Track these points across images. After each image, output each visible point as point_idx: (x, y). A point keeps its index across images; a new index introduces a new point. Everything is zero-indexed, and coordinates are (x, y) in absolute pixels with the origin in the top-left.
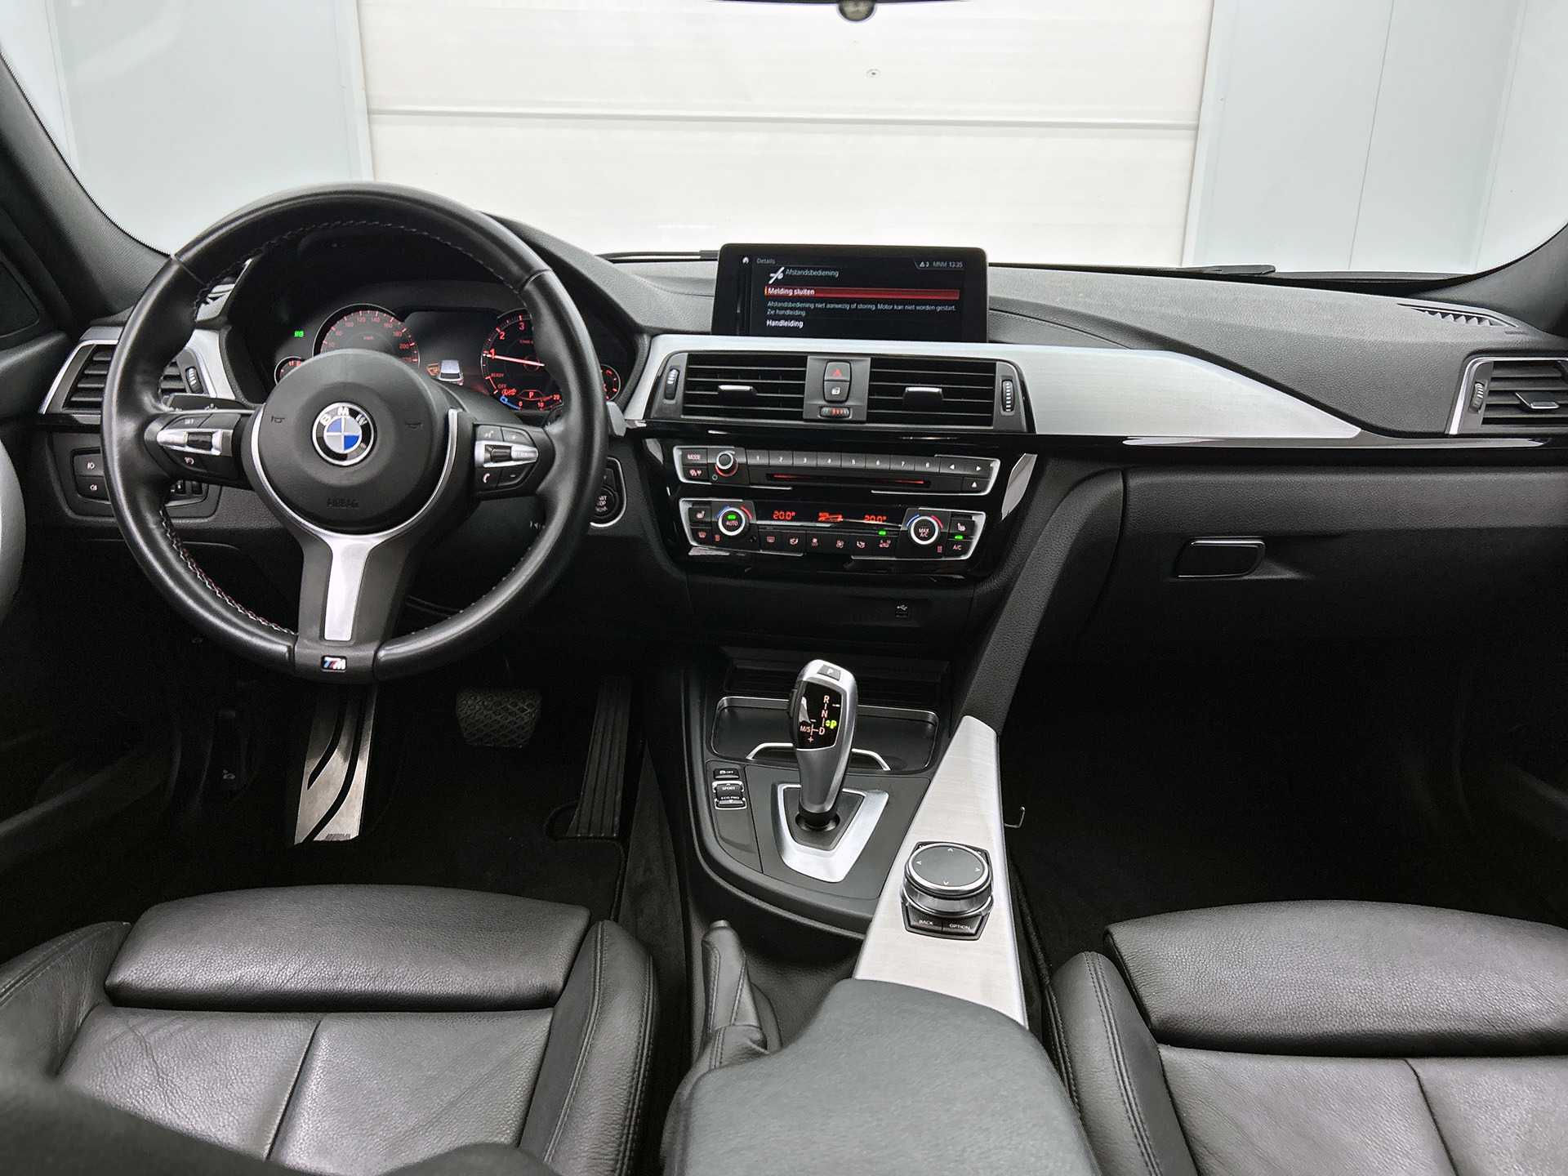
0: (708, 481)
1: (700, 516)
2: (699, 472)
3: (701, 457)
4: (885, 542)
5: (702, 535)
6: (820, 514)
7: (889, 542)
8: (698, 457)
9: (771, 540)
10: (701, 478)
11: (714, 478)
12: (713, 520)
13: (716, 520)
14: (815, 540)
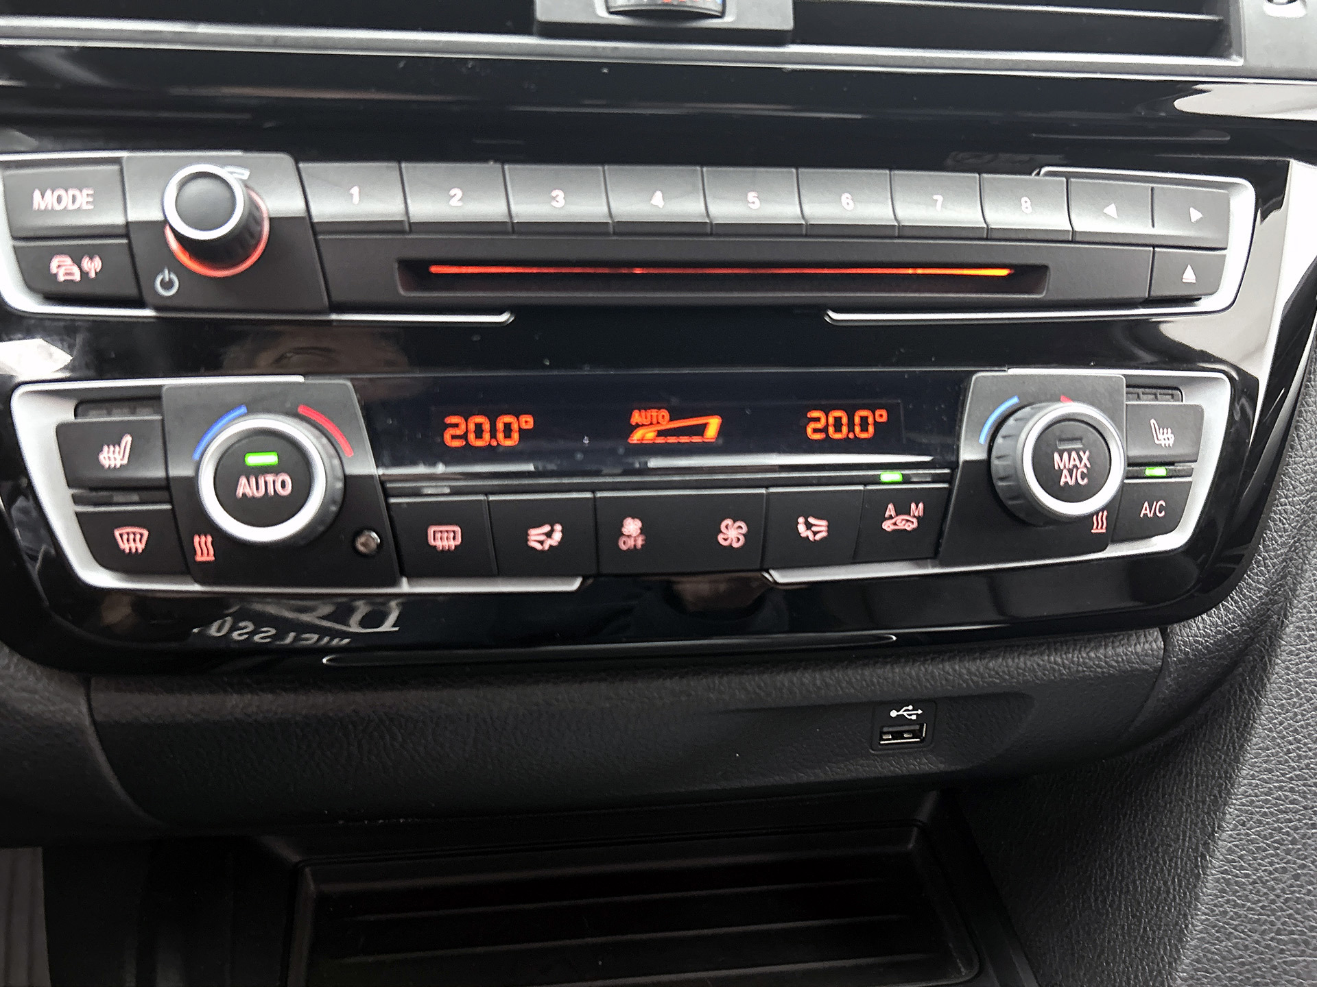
0: (140, 304)
1: (113, 457)
2: (93, 266)
3: (96, 199)
4: (903, 510)
5: (132, 540)
6: (636, 417)
7: (918, 509)
8: (83, 198)
9: (445, 538)
10: (100, 290)
11: (167, 285)
12: (175, 472)
13: (188, 472)
14: (632, 527)
